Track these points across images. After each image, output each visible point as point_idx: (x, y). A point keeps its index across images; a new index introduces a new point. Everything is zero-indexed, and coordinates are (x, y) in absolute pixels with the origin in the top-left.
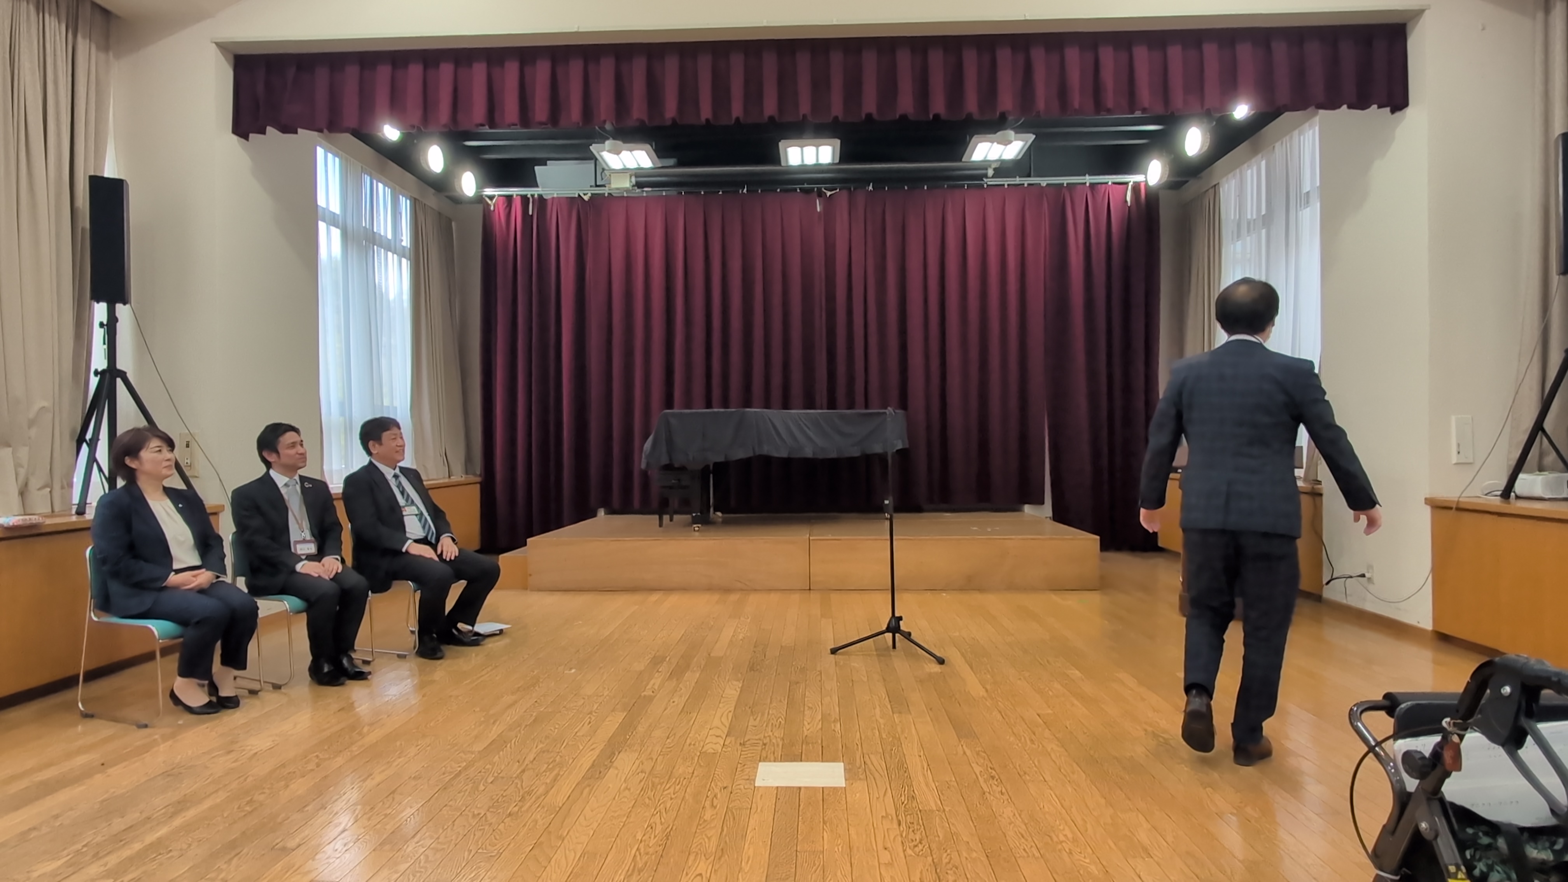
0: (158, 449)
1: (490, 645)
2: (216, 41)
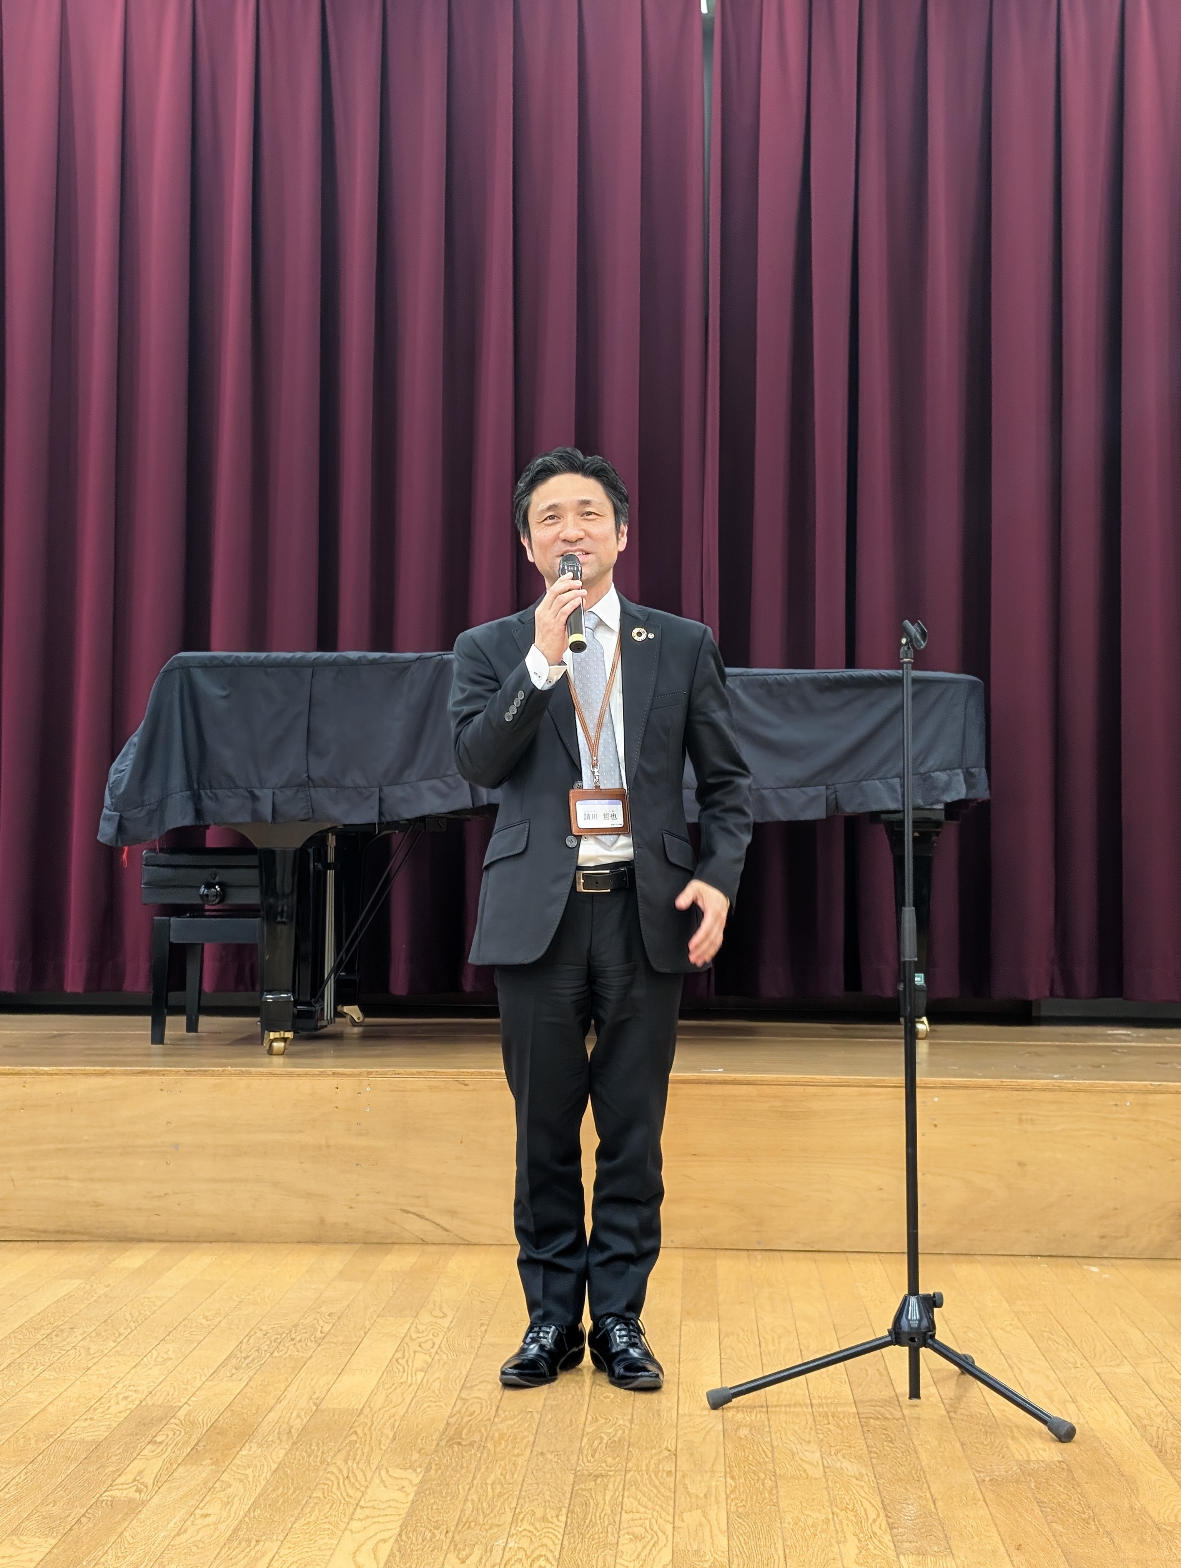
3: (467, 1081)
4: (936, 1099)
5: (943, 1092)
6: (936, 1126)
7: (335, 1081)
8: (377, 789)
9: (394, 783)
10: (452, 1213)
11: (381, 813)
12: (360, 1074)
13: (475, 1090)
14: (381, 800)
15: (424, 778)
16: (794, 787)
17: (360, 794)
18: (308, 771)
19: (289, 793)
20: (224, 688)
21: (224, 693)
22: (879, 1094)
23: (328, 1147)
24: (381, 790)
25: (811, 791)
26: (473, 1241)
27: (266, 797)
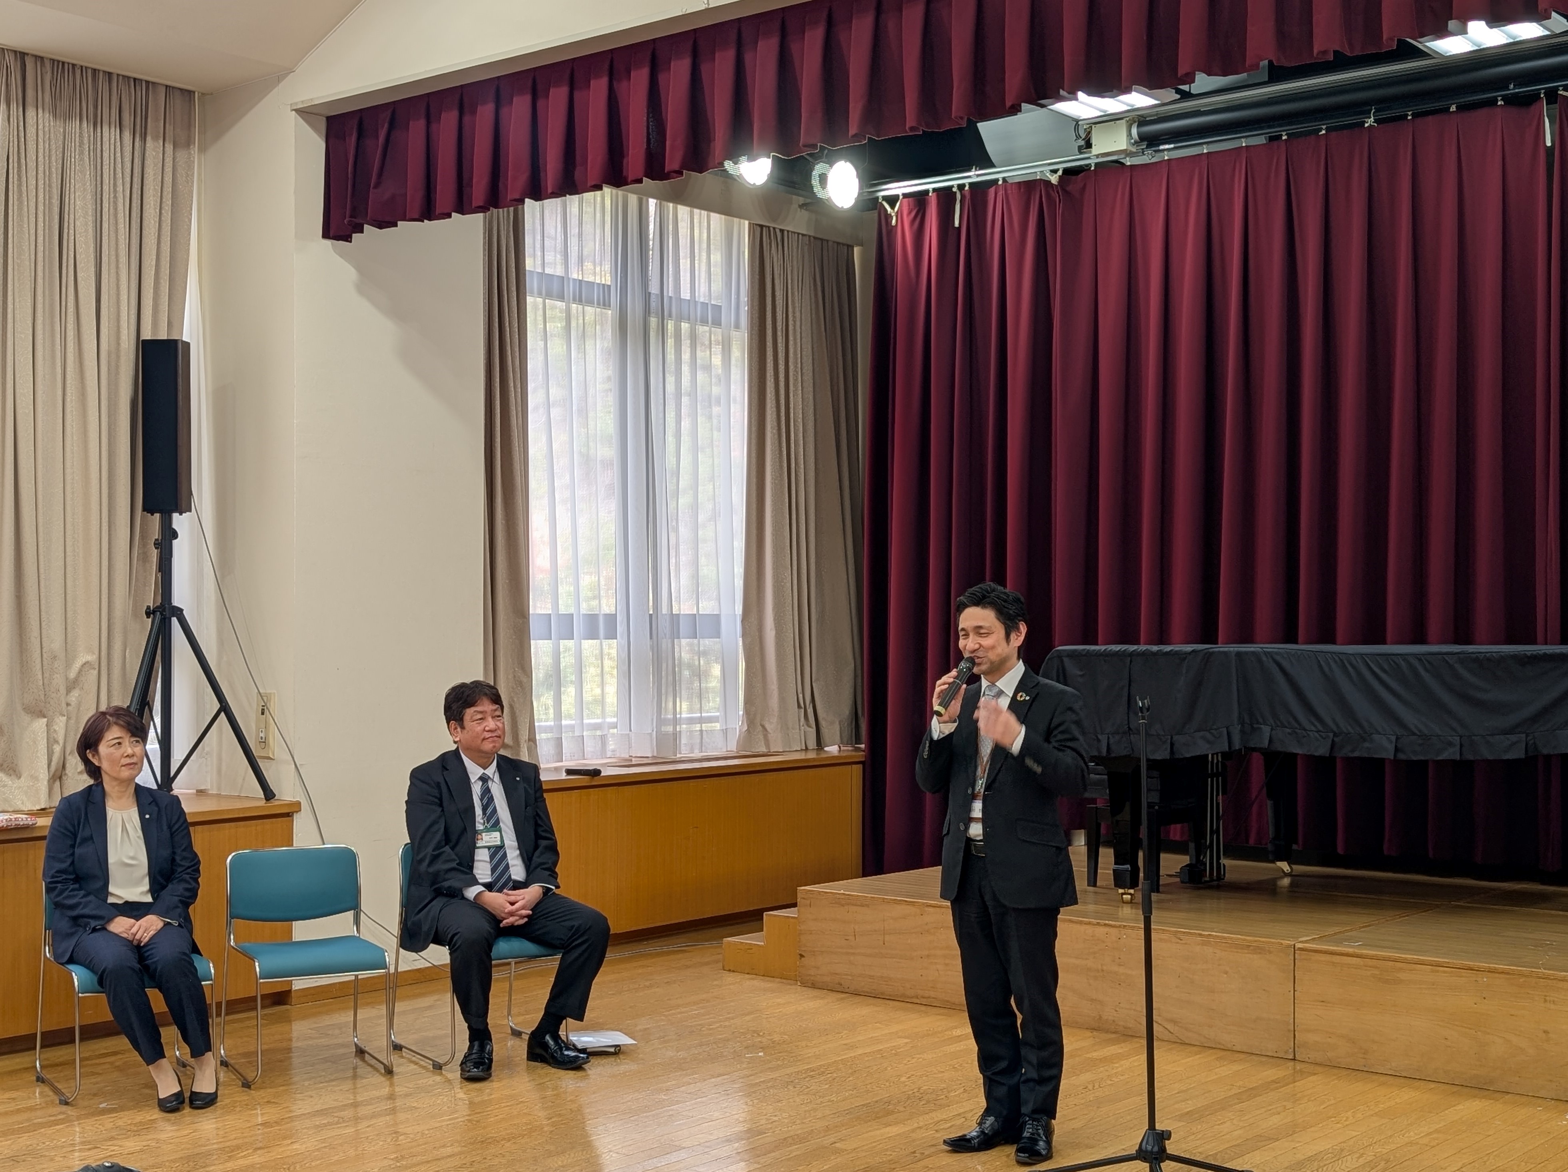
0: (117, 741)
1: (596, 1069)
2: (300, 106)
3: (1182, 937)
4: (1485, 980)
5: (1490, 974)
6: (1485, 998)
7: (1106, 929)
8: (1169, 737)
9: (1178, 734)
10: (1174, 1022)
11: (1172, 752)
12: (1120, 926)
13: (1186, 944)
14: (1172, 745)
15: (1199, 730)
16: (1499, 734)
17: (1161, 739)
18: (1128, 723)
19: (1117, 737)
20: (1081, 670)
21: (1081, 673)
22: (1445, 972)
23: (1103, 970)
24: (1172, 738)
25: (1513, 738)
26: (1187, 1042)
27: (1103, 739)
